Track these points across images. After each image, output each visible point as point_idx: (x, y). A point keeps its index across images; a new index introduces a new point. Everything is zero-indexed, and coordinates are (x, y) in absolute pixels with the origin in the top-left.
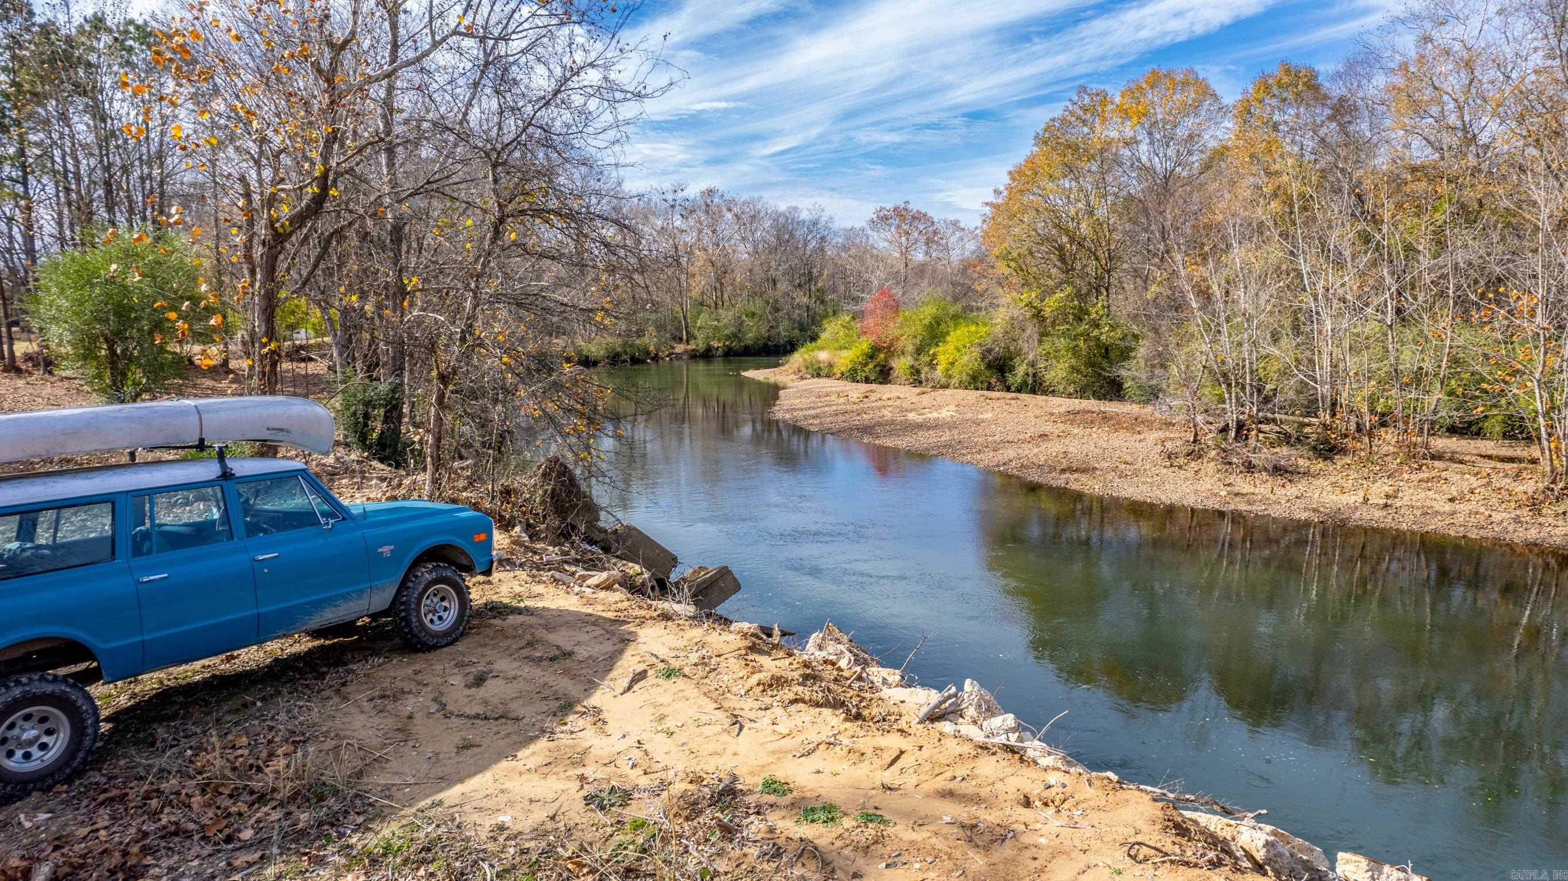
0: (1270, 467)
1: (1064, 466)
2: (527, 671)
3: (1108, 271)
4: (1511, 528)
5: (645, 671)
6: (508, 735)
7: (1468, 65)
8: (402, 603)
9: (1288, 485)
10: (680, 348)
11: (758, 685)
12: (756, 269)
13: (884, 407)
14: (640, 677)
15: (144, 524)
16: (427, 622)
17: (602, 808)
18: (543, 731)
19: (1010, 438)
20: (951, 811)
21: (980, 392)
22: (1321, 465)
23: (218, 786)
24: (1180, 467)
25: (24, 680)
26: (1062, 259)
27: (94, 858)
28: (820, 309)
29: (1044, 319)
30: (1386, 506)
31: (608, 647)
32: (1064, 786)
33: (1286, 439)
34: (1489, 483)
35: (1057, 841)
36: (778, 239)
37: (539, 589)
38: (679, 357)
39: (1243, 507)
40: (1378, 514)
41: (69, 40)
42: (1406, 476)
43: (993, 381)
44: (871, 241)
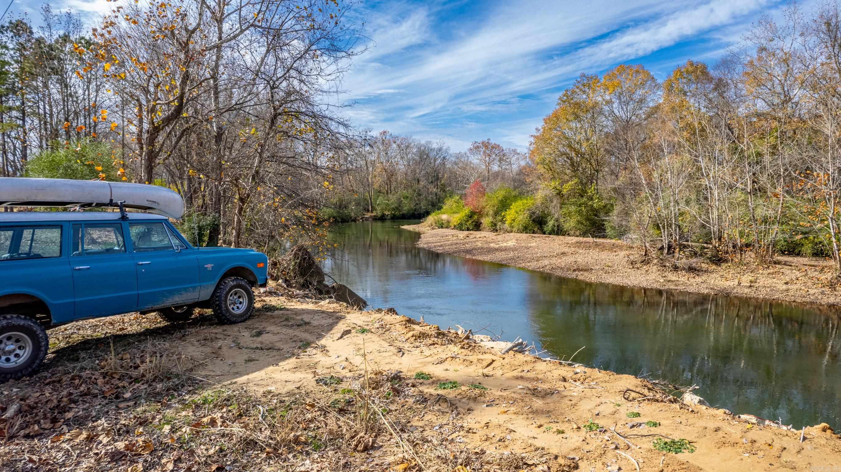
0: (687, 267)
1: (575, 268)
2: (284, 330)
3: (597, 171)
4: (820, 297)
5: (350, 330)
6: (274, 356)
7: (786, 61)
8: (217, 297)
9: (697, 277)
10: (368, 215)
11: (413, 336)
12: (409, 173)
13: (477, 241)
14: (347, 332)
15: (78, 250)
16: (230, 308)
17: (326, 384)
18: (293, 355)
19: (545, 255)
20: (521, 385)
21: (528, 235)
22: (714, 267)
23: (112, 373)
24: (638, 268)
25: (8, 316)
26: (572, 165)
27: (42, 404)
28: (442, 194)
29: (563, 195)
30: (751, 286)
31: (330, 321)
32: (585, 373)
33: (695, 254)
34: (806, 275)
35: (583, 394)
36: (420, 158)
37: (293, 304)
38: (367, 219)
39: (673, 287)
40: (746, 290)
41: (50, 46)
42: (761, 272)
43: (536, 229)
44: (470, 160)
